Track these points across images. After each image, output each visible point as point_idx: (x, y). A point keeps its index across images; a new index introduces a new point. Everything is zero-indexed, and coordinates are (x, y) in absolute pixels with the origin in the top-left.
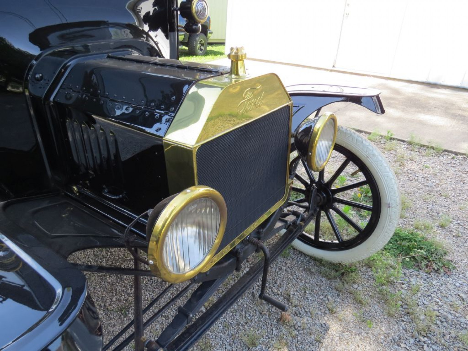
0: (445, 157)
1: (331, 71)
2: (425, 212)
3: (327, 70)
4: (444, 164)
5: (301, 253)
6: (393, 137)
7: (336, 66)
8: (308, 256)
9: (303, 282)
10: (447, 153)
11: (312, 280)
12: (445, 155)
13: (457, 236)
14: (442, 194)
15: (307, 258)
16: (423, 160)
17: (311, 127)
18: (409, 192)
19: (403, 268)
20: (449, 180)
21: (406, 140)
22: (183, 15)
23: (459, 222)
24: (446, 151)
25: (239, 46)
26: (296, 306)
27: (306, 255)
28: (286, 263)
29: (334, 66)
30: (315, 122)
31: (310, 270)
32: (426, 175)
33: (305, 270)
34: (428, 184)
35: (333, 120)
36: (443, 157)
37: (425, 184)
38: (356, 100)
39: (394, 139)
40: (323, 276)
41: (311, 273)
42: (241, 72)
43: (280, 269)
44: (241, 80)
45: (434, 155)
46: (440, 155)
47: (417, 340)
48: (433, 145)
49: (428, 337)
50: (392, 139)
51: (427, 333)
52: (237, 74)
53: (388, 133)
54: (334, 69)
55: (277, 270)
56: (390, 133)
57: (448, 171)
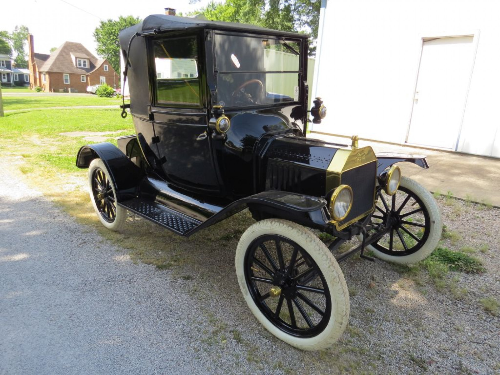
0: (494, 211)
1: (404, 146)
2: (471, 243)
3: (400, 145)
4: (492, 216)
5: (380, 259)
6: (453, 196)
7: (408, 142)
8: (385, 261)
9: (382, 273)
10: (496, 209)
11: (388, 273)
12: (495, 210)
13: (493, 258)
14: (486, 234)
15: (385, 262)
16: (476, 212)
17: (386, 173)
18: (461, 231)
19: (450, 271)
20: (494, 226)
21: (464, 199)
22: (313, 114)
23: (496, 250)
24: (495, 207)
25: (356, 135)
26: (378, 283)
27: (383, 261)
28: (370, 264)
29: (406, 142)
30: (388, 170)
31: (386, 268)
32: (476, 222)
33: (383, 268)
34: (477, 228)
35: (398, 169)
36: (493, 211)
37: (475, 228)
38: (412, 160)
39: (454, 198)
40: (395, 272)
41: (387, 270)
42: (356, 145)
43: (367, 266)
44: (356, 149)
45: (485, 209)
46: (491, 210)
47: (454, 302)
48: (485, 203)
49: (461, 301)
50: (451, 197)
51: (461, 300)
52: (355, 146)
53: (449, 193)
54: (406, 144)
55: (365, 266)
56: (450, 193)
57: (495, 220)
